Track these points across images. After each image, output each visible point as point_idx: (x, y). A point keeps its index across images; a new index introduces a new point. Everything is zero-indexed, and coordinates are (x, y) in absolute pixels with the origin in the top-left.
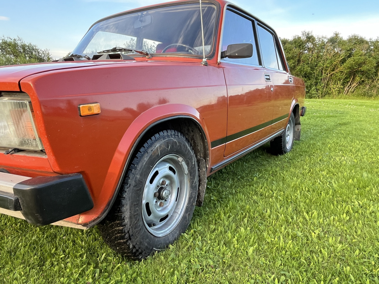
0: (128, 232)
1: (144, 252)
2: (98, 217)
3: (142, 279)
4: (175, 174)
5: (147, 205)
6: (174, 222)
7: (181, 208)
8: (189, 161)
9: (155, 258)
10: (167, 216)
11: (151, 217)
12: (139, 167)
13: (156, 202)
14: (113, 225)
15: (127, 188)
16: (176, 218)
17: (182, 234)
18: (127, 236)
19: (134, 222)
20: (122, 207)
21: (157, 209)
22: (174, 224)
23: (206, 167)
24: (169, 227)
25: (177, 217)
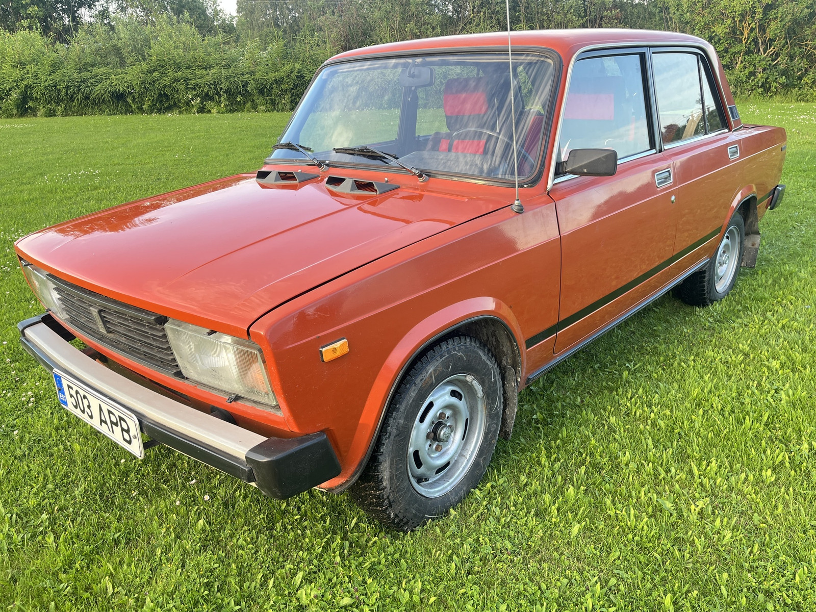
0: (388, 497)
1: (411, 521)
2: (347, 481)
3: (407, 562)
4: (461, 399)
5: (416, 453)
6: (459, 471)
7: (471, 449)
8: (486, 378)
9: (426, 530)
10: (448, 464)
11: (422, 470)
12: (402, 407)
13: (430, 445)
14: (366, 487)
15: (386, 439)
16: (463, 466)
17: (473, 490)
18: (386, 502)
19: (396, 484)
20: (378, 465)
21: (432, 455)
22: (459, 475)
23: (517, 381)
24: (451, 481)
25: (464, 464)
